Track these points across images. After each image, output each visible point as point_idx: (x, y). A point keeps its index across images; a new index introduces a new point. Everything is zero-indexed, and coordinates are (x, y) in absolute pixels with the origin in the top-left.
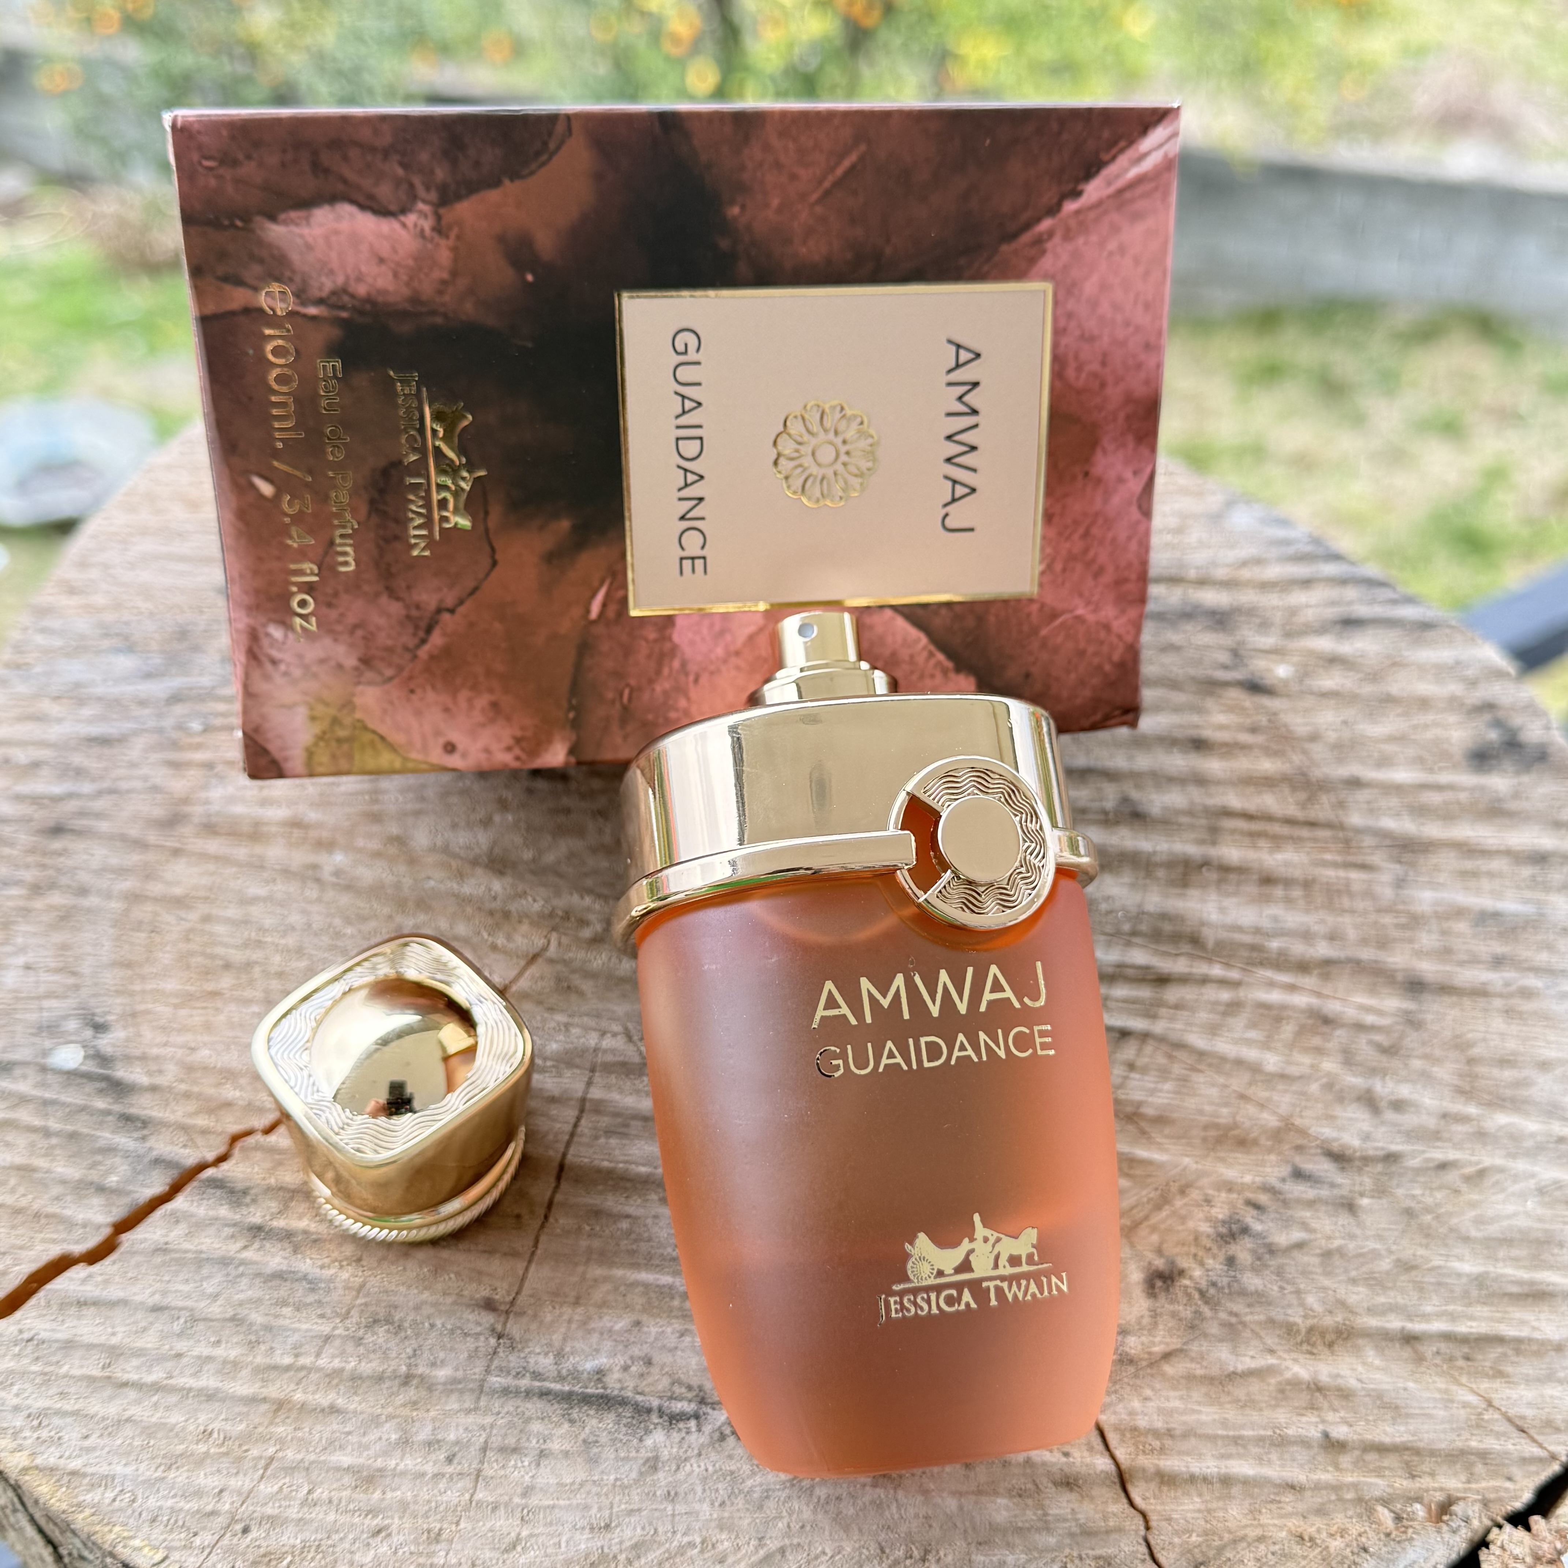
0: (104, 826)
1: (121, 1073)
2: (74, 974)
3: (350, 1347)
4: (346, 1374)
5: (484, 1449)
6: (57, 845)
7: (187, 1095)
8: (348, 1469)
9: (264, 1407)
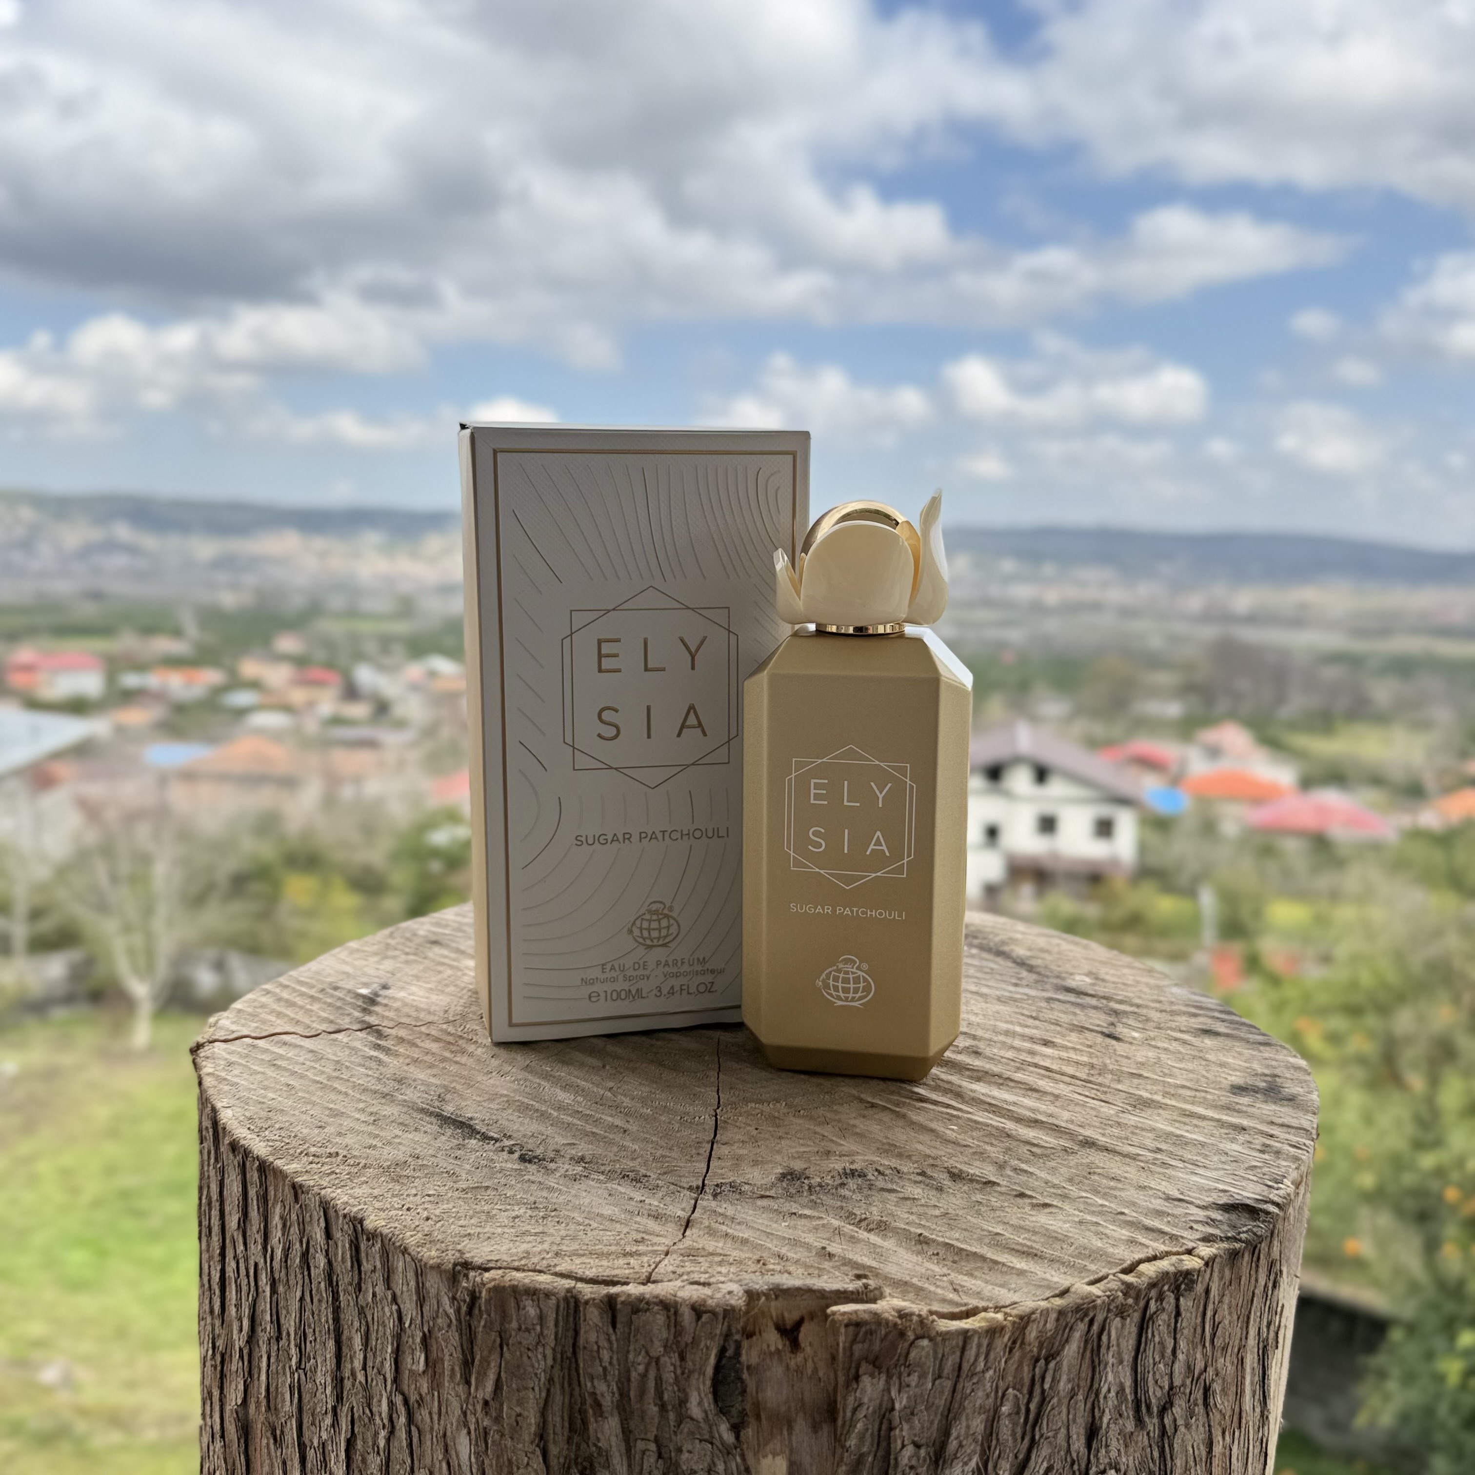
0: (454, 945)
1: (379, 999)
2: (393, 974)
3: (373, 1081)
4: (363, 1087)
5: (392, 1122)
6: (428, 945)
7: (397, 1010)
8: (331, 1109)
9: (319, 1085)
